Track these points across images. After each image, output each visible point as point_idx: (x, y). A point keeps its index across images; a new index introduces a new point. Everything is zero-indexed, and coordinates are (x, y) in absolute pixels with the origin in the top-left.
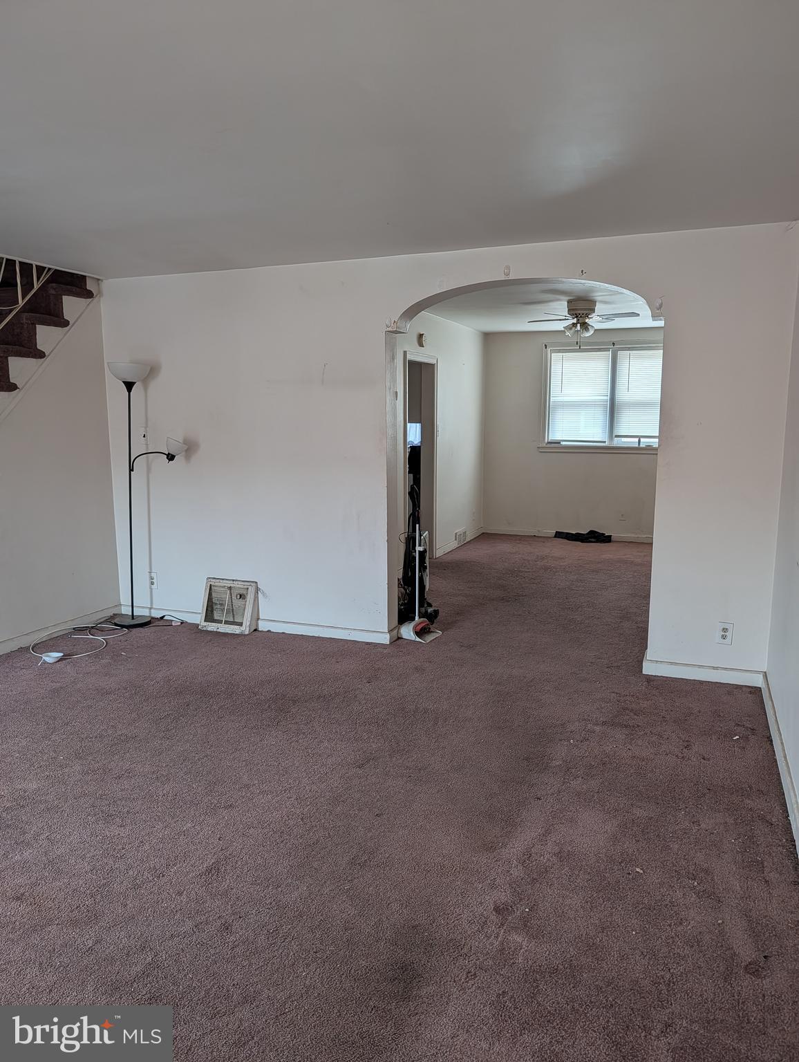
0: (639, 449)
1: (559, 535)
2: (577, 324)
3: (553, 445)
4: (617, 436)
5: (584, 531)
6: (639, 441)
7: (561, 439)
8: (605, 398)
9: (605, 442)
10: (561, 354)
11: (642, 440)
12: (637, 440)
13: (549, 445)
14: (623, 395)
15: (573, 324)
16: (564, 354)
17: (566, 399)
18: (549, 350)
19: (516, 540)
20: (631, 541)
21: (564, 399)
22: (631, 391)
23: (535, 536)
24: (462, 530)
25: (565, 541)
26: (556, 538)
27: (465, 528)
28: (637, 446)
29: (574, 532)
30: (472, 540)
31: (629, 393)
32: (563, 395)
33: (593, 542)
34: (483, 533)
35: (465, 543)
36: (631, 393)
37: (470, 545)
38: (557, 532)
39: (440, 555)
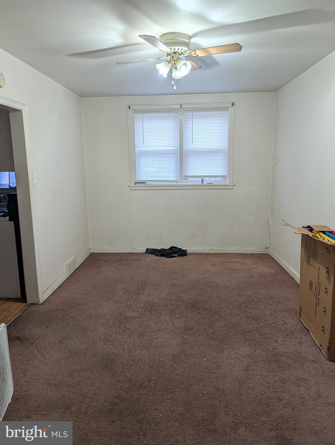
0: (202, 185)
3: (140, 185)
4: (186, 177)
6: (202, 180)
8: (176, 148)
9: (177, 181)
10: (141, 114)
11: (205, 179)
12: (200, 179)
13: (137, 185)
14: (189, 146)
16: (143, 114)
18: (132, 110)
19: (117, 261)
20: (200, 253)
21: (146, 149)
22: (194, 142)
23: (131, 253)
24: (72, 259)
25: (154, 257)
26: (147, 253)
27: (75, 256)
28: (201, 183)
29: (159, 248)
30: (81, 264)
31: (193, 144)
32: (145, 146)
33: (175, 257)
34: (91, 254)
35: (75, 270)
36: (195, 144)
37: (80, 272)
38: (147, 249)
39: (48, 297)
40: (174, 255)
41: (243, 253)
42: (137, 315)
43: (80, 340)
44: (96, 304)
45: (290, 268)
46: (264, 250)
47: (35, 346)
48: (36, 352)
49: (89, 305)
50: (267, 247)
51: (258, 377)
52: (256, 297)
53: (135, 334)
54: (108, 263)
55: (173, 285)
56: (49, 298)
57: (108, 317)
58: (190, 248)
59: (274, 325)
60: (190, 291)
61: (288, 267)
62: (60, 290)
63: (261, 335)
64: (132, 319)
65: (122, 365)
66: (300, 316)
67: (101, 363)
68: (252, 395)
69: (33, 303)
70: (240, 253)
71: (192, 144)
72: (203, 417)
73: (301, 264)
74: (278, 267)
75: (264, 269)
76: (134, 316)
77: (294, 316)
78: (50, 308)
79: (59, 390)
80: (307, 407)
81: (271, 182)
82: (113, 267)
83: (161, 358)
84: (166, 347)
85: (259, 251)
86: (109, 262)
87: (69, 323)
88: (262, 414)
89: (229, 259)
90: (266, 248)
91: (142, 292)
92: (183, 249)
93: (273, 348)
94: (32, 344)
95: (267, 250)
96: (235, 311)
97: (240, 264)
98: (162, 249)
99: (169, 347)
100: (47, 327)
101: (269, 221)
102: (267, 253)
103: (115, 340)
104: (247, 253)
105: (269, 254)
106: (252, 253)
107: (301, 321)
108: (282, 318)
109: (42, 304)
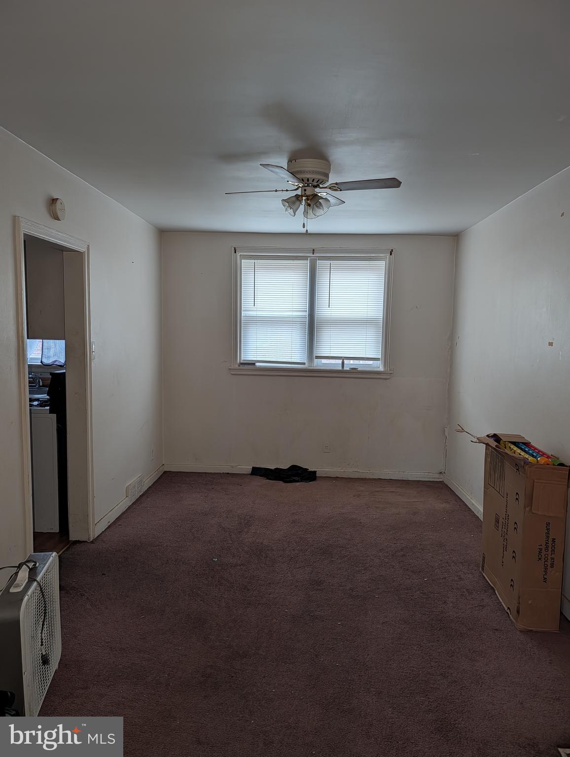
0: (342, 372)
1: (257, 472)
2: (302, 196)
3: (246, 367)
4: (317, 357)
5: (285, 466)
6: (343, 363)
7: (255, 359)
8: (304, 314)
9: (304, 364)
10: (253, 261)
11: (346, 362)
12: (340, 361)
13: (242, 367)
14: (324, 311)
15: (297, 196)
16: (256, 261)
17: (259, 314)
18: (238, 254)
19: (206, 484)
20: (337, 477)
21: (257, 313)
22: (332, 306)
23: (228, 473)
24: (137, 479)
25: (265, 481)
26: (253, 475)
27: (141, 474)
28: (341, 368)
29: (273, 467)
30: (150, 487)
31: (330, 308)
32: (256, 309)
33: (298, 481)
34: (165, 472)
35: (141, 496)
36: (332, 308)
37: (148, 499)
38: (253, 468)
39: (101, 532)
40: (296, 478)
41: (404, 479)
42: (239, 562)
43: (153, 593)
44: (175, 545)
45: (474, 503)
46: (437, 476)
47: (87, 598)
48: (88, 606)
49: (165, 545)
50: (442, 471)
51: (415, 648)
52: (419, 542)
53: (236, 588)
54: (192, 487)
55: (294, 522)
56: (103, 535)
57: (194, 562)
58: (321, 469)
59: (443, 581)
60: (320, 532)
61: (472, 501)
62: (120, 523)
63: (424, 594)
64: (231, 566)
65: (218, 627)
66: (483, 569)
67: (187, 624)
68: (405, 669)
69: (79, 540)
70: (400, 479)
71: (328, 308)
72: (334, 694)
73: (484, 490)
74: (457, 502)
75: (434, 504)
76: (235, 563)
77: (475, 570)
78: (105, 548)
79: (127, 656)
80: (481, 686)
81: (448, 370)
82: (201, 494)
83: (275, 620)
84: (282, 606)
85: (429, 477)
86: (192, 485)
87: (136, 569)
88: (417, 693)
89: (381, 487)
90: (440, 473)
91: (246, 530)
92: (310, 469)
93: (439, 611)
94: (82, 595)
95: (442, 476)
96: (387, 560)
97: (399, 495)
98: (277, 469)
99: (286, 606)
100: (103, 574)
101: (445, 430)
102: (441, 480)
103: (206, 594)
104: (409, 479)
105: (445, 482)
106: (418, 479)
107: (484, 577)
108: (457, 572)
109: (92, 542)
